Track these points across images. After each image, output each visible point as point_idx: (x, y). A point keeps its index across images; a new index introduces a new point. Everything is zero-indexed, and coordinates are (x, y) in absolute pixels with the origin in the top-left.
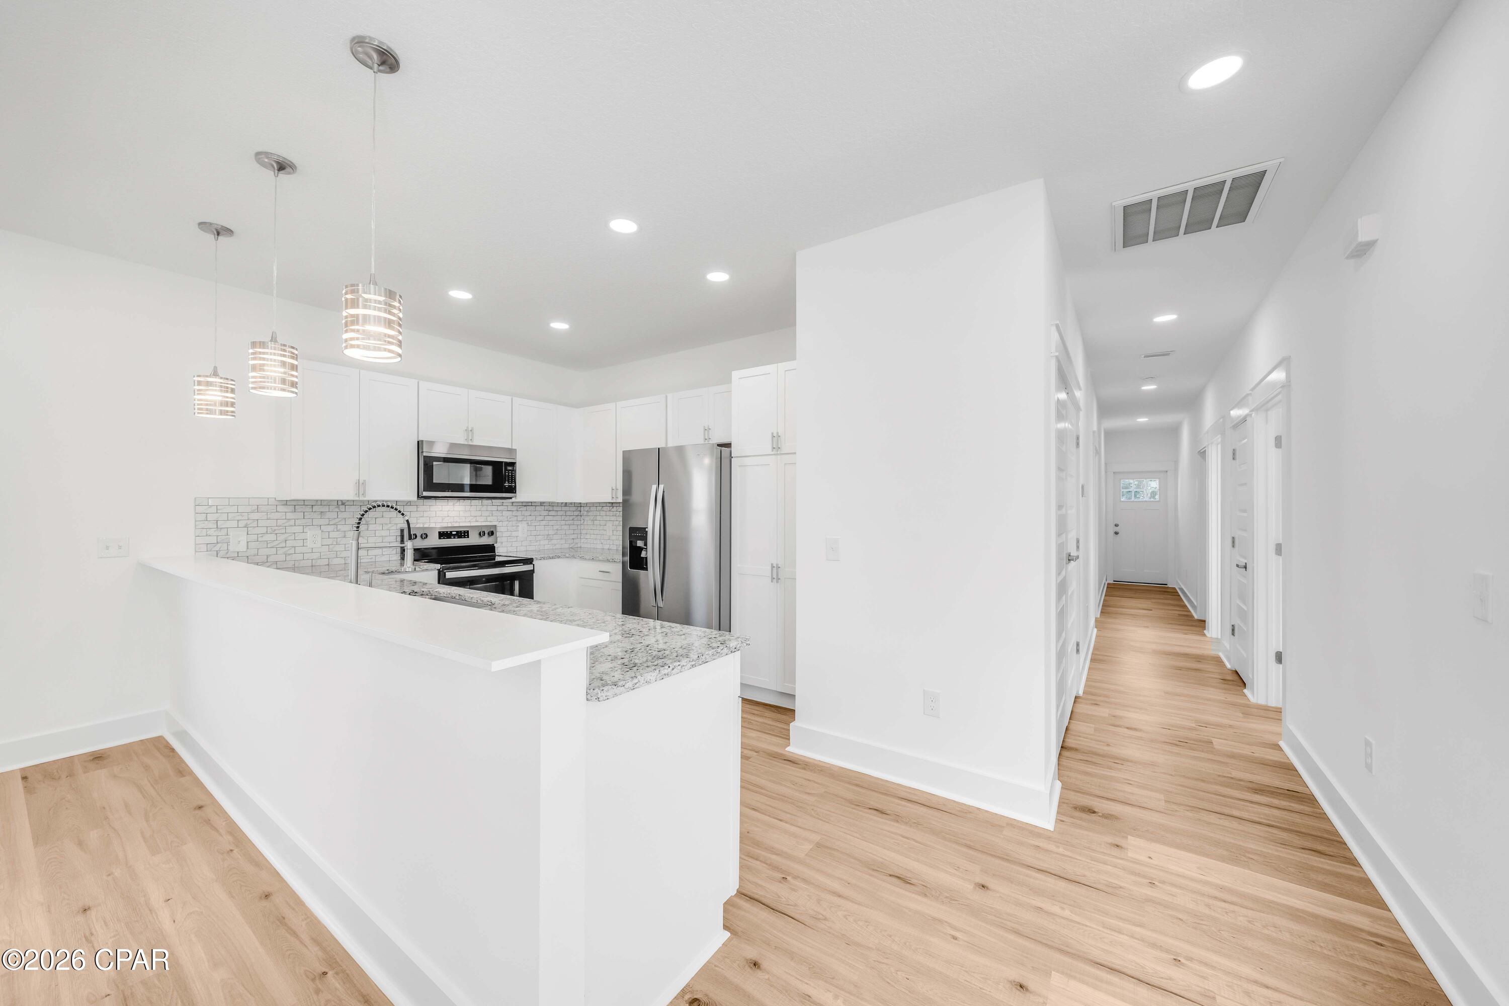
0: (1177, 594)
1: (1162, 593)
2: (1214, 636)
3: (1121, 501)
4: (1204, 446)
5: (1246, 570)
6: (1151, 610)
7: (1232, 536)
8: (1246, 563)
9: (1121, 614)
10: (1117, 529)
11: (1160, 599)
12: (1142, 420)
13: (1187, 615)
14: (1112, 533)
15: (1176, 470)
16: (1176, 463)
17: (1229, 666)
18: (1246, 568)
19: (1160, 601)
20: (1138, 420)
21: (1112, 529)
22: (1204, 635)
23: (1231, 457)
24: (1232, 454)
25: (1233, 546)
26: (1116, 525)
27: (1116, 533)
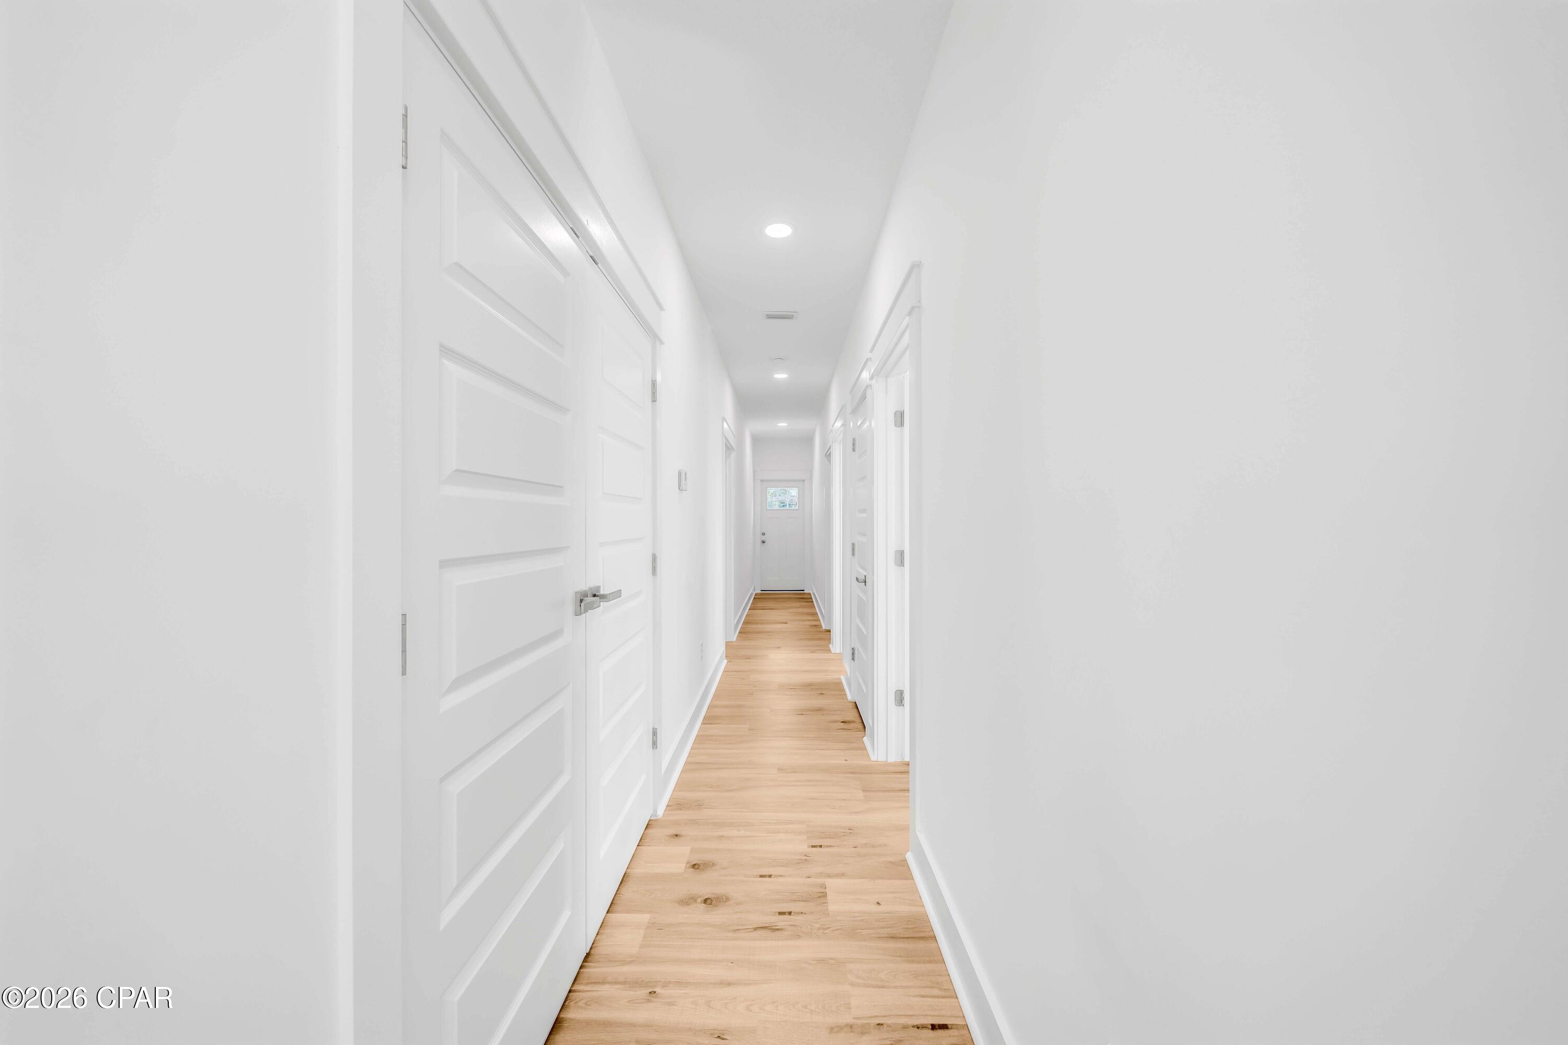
0: (811, 600)
1: (797, 600)
2: (838, 651)
3: (767, 510)
4: (829, 446)
5: (865, 585)
6: (787, 623)
7: (853, 542)
8: (865, 576)
9: (758, 633)
10: (763, 538)
11: (796, 607)
12: (783, 425)
13: (816, 626)
14: (760, 542)
15: (811, 478)
16: (811, 472)
17: (849, 697)
18: (865, 582)
19: (795, 610)
20: (779, 425)
21: (759, 538)
22: (829, 651)
23: (852, 450)
24: (852, 444)
25: (853, 555)
26: (764, 534)
27: (764, 542)
